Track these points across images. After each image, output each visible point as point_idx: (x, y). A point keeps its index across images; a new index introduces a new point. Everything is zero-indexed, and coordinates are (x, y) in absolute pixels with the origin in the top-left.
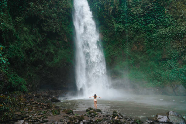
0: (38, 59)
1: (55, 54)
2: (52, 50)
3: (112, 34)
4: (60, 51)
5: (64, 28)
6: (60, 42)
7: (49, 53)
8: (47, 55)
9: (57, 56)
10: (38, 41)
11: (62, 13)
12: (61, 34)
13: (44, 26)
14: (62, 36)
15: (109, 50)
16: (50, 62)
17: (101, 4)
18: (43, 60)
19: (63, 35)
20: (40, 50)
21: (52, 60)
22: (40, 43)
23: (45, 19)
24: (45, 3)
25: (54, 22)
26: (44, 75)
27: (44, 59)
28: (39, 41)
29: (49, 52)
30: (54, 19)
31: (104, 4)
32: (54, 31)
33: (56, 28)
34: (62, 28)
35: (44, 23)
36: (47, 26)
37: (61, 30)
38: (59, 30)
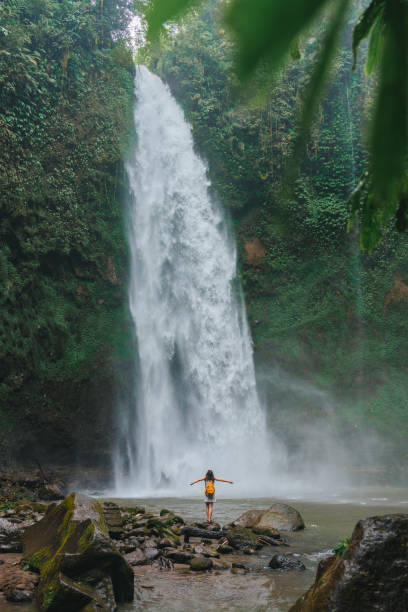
0: (8, 354)
1: (73, 333)
2: (61, 316)
3: (299, 239)
4: (90, 319)
5: (105, 234)
6: (90, 286)
7: (49, 329)
8: (42, 336)
9: (79, 340)
10: (6, 293)
11: (93, 182)
12: (92, 257)
13: (27, 235)
14: (97, 262)
15: (294, 305)
16: (53, 361)
17: (245, 131)
18: (25, 355)
19: (99, 258)
20: (15, 320)
21: (60, 354)
22: (13, 299)
23: (31, 211)
24: (30, 160)
25: (64, 219)
26: (28, 411)
27: (30, 354)
28: (10, 293)
29: (49, 326)
30: (67, 207)
31: (257, 130)
32: (67, 250)
33: (73, 239)
34: (98, 235)
35: (29, 225)
36: (37, 234)
37: (91, 242)
38: (85, 243)
